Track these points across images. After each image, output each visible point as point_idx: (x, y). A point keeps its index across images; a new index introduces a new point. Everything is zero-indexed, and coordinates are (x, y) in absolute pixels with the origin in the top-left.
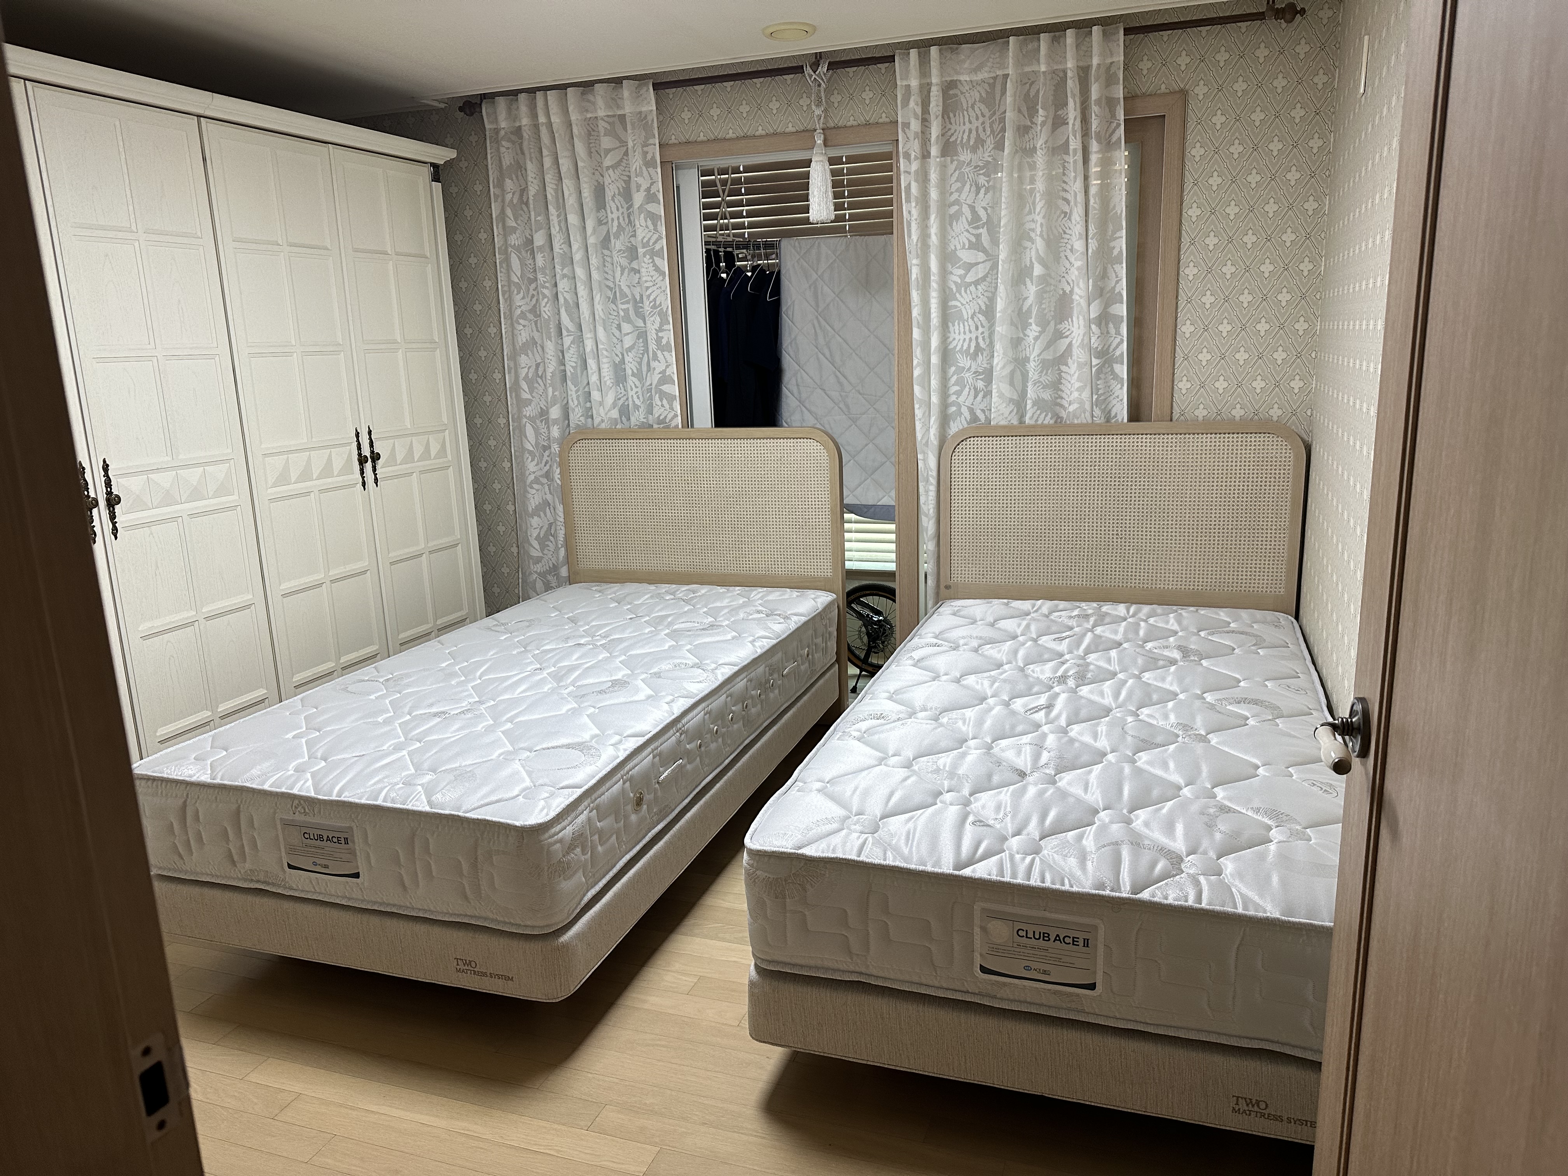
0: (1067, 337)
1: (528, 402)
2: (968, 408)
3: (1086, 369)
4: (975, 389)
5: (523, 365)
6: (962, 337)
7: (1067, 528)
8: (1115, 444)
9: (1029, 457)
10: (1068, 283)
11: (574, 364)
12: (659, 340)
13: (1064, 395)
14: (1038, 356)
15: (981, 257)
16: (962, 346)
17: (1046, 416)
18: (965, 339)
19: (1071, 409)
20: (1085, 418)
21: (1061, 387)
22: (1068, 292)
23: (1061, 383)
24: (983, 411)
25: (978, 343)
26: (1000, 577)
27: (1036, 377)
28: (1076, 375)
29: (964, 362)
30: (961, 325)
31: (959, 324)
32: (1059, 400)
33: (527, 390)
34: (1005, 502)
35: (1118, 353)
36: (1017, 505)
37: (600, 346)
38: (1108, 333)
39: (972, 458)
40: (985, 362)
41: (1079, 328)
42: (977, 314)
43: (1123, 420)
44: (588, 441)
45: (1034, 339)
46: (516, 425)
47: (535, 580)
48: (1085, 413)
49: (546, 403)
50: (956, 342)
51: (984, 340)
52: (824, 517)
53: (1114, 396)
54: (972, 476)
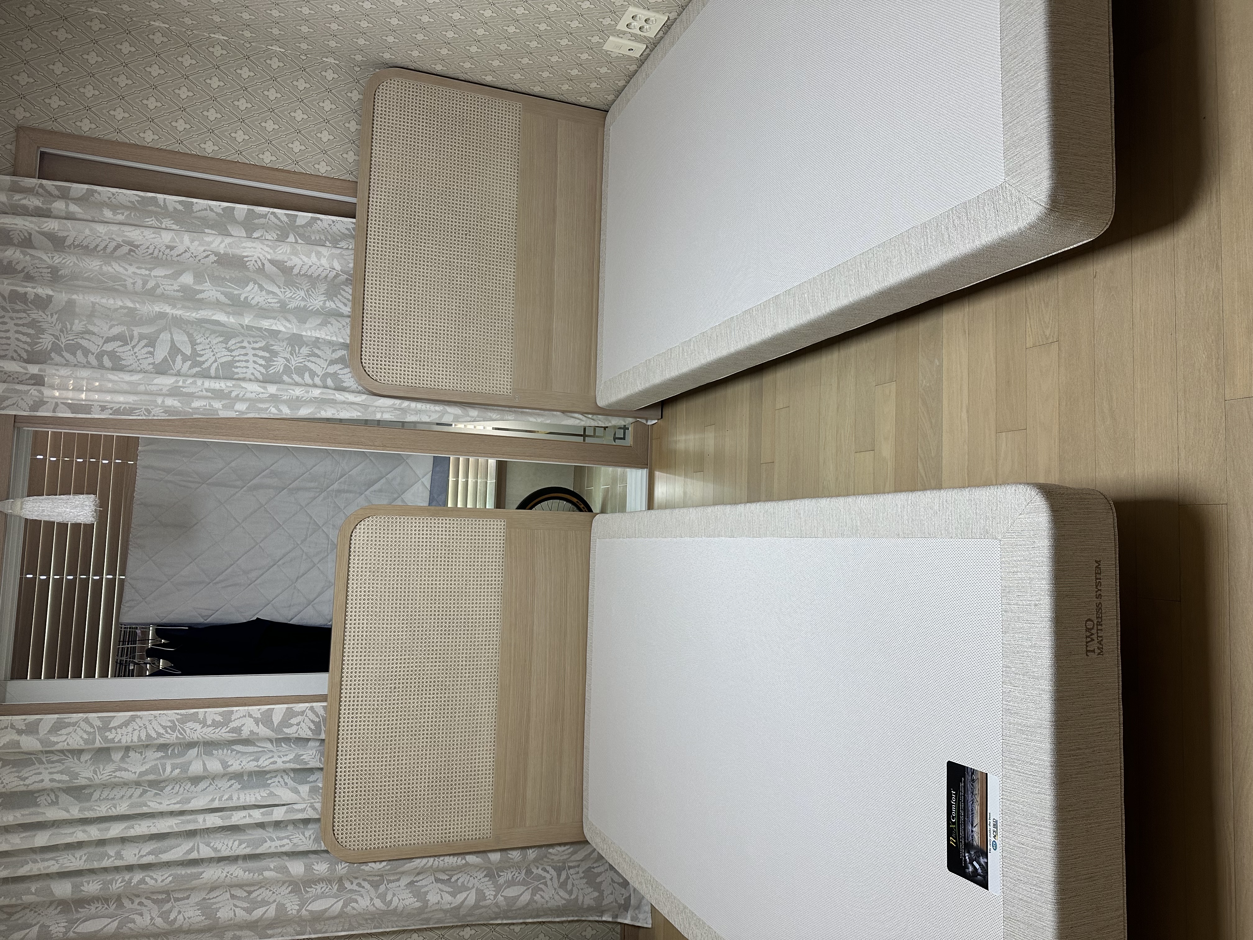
0: (263, 265)
1: (281, 907)
2: (329, 365)
3: (299, 247)
4: (309, 356)
5: (232, 915)
6: (251, 365)
7: (459, 279)
8: (377, 226)
9: (385, 306)
10: (207, 256)
11: (237, 843)
12: (216, 725)
13: (324, 274)
14: (279, 287)
15: (165, 336)
16: (261, 365)
17: (344, 290)
18: (255, 362)
19: (337, 267)
20: (349, 256)
21: (314, 275)
22: (216, 259)
23: (311, 276)
24: (333, 351)
25: (260, 349)
26: (507, 348)
27: (302, 294)
28: (303, 257)
29: (279, 364)
30: (238, 364)
31: (237, 367)
32: (328, 279)
33: (264, 909)
34: (431, 334)
35: (285, 219)
36: (435, 324)
37: (216, 804)
38: (264, 224)
39: (383, 363)
40: (281, 344)
41: (255, 248)
42: (228, 346)
43: (353, 223)
44: (336, 824)
45: (261, 291)
46: (308, 929)
47: (505, 897)
48: (343, 255)
49: (284, 883)
50: (256, 373)
51: (257, 342)
52: (440, 525)
53: (329, 229)
54: (403, 365)
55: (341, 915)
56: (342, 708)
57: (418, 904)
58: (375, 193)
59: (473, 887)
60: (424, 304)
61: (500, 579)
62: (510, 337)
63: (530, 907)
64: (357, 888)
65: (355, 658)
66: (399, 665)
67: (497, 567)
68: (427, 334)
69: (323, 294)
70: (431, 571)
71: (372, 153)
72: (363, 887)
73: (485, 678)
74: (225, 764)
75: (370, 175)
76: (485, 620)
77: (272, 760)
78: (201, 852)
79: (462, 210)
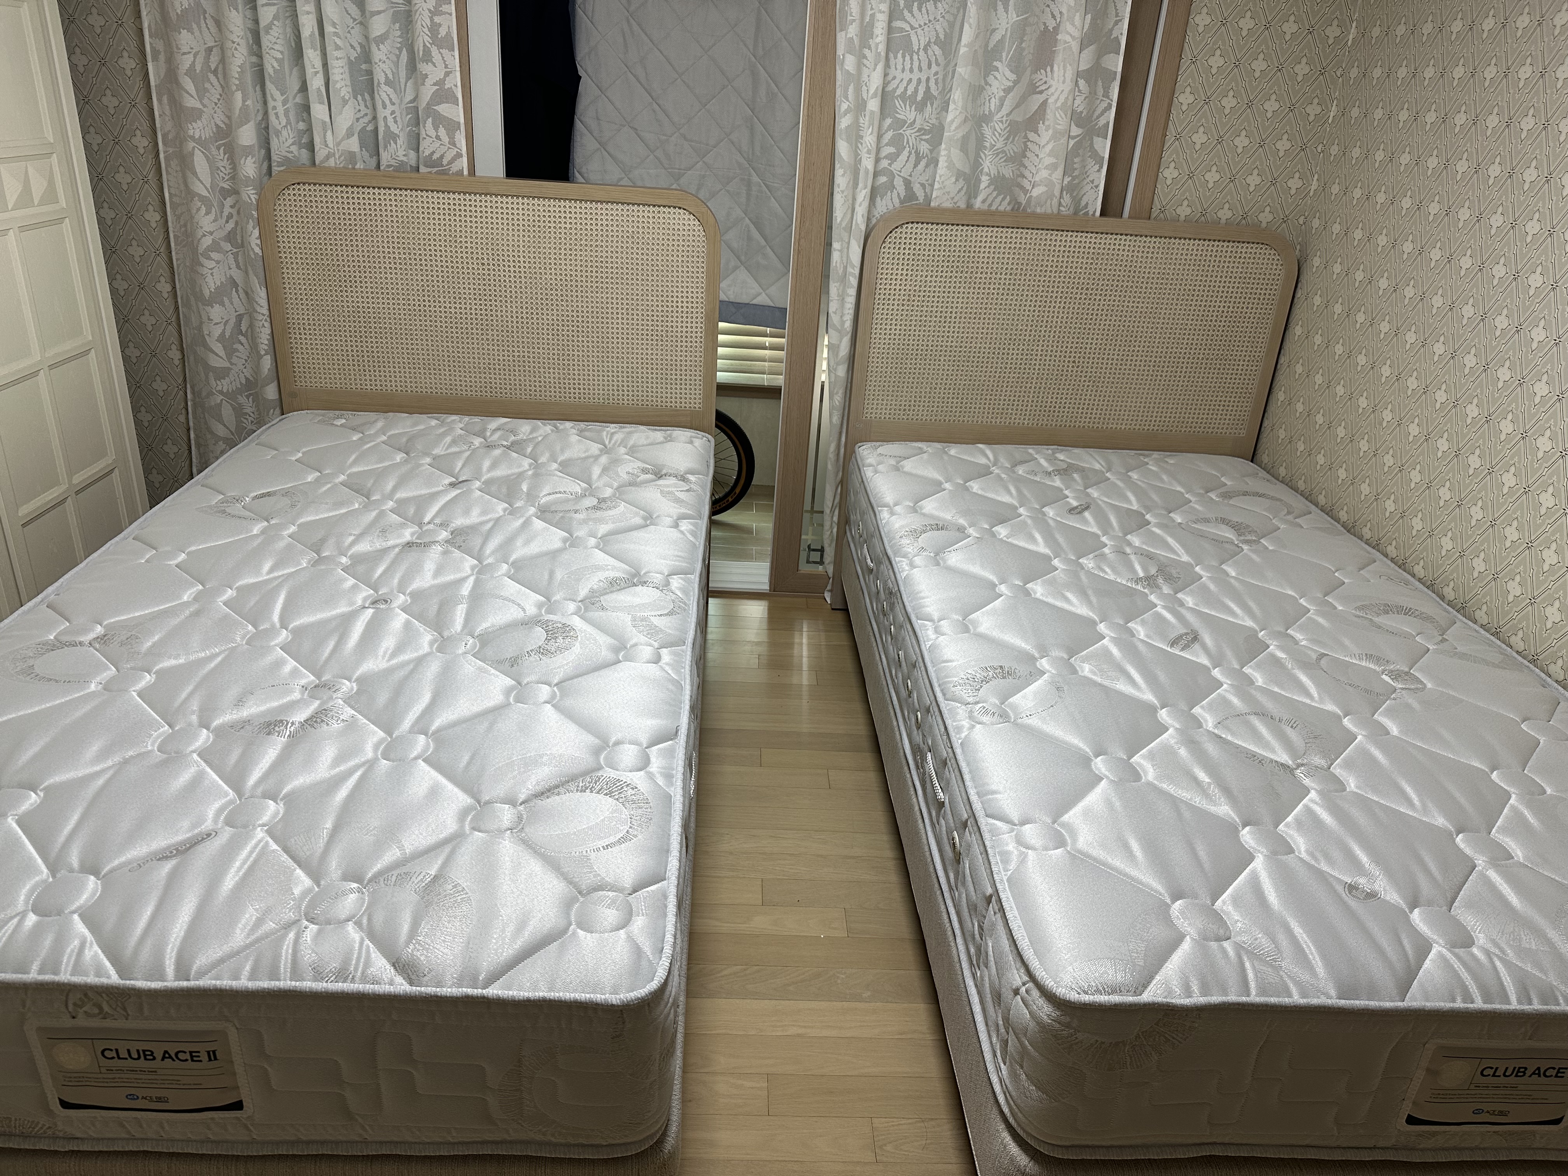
0: (1041, 92)
1: (196, 115)
2: (905, 179)
3: (1064, 140)
4: (917, 153)
5: (185, 49)
6: (907, 76)
7: (1016, 352)
8: (1087, 245)
9: (982, 255)
10: (1054, 17)
11: (279, 56)
12: (434, 29)
13: (1027, 173)
14: (1008, 115)
16: (906, 89)
17: (1003, 199)
18: (910, 80)
19: (1036, 192)
20: (1050, 207)
21: (1025, 161)
22: (1051, 28)
23: (1025, 156)
24: (923, 185)
25: (928, 88)
26: (925, 413)
27: (999, 145)
28: (1050, 146)
29: (908, 113)
30: (908, 58)
31: (904, 57)
32: (1019, 179)
33: (194, 93)
34: (944, 314)
35: (1102, 122)
36: (958, 320)
37: (329, 29)
38: (1095, 94)
39: (907, 252)
40: (933, 116)
41: (1064, 82)
42: (932, 45)
43: (1095, 212)
44: (307, 187)
45: (1004, 90)
46: (171, 150)
47: (220, 405)
48: (1052, 200)
49: (229, 118)
50: (896, 82)
51: (937, 83)
52: (694, 325)
53: (1088, 180)
54: (904, 278)
55: (190, 194)
56: (457, 196)
57: (207, 293)
58: (1132, 244)
59: (232, 364)
60: (984, 306)
61: (626, 402)
62: (939, 418)
63: (209, 436)
64: (226, 214)
65: (521, 212)
66: (512, 269)
67: (640, 398)
68: (944, 309)
69: (998, 172)
70: (635, 312)
71: (1185, 239)
72: (227, 222)
73: (498, 381)
74: (382, 39)
75: (1156, 237)
76: (572, 381)
77: (388, 102)
78: (265, 8)
79: (1106, 357)
